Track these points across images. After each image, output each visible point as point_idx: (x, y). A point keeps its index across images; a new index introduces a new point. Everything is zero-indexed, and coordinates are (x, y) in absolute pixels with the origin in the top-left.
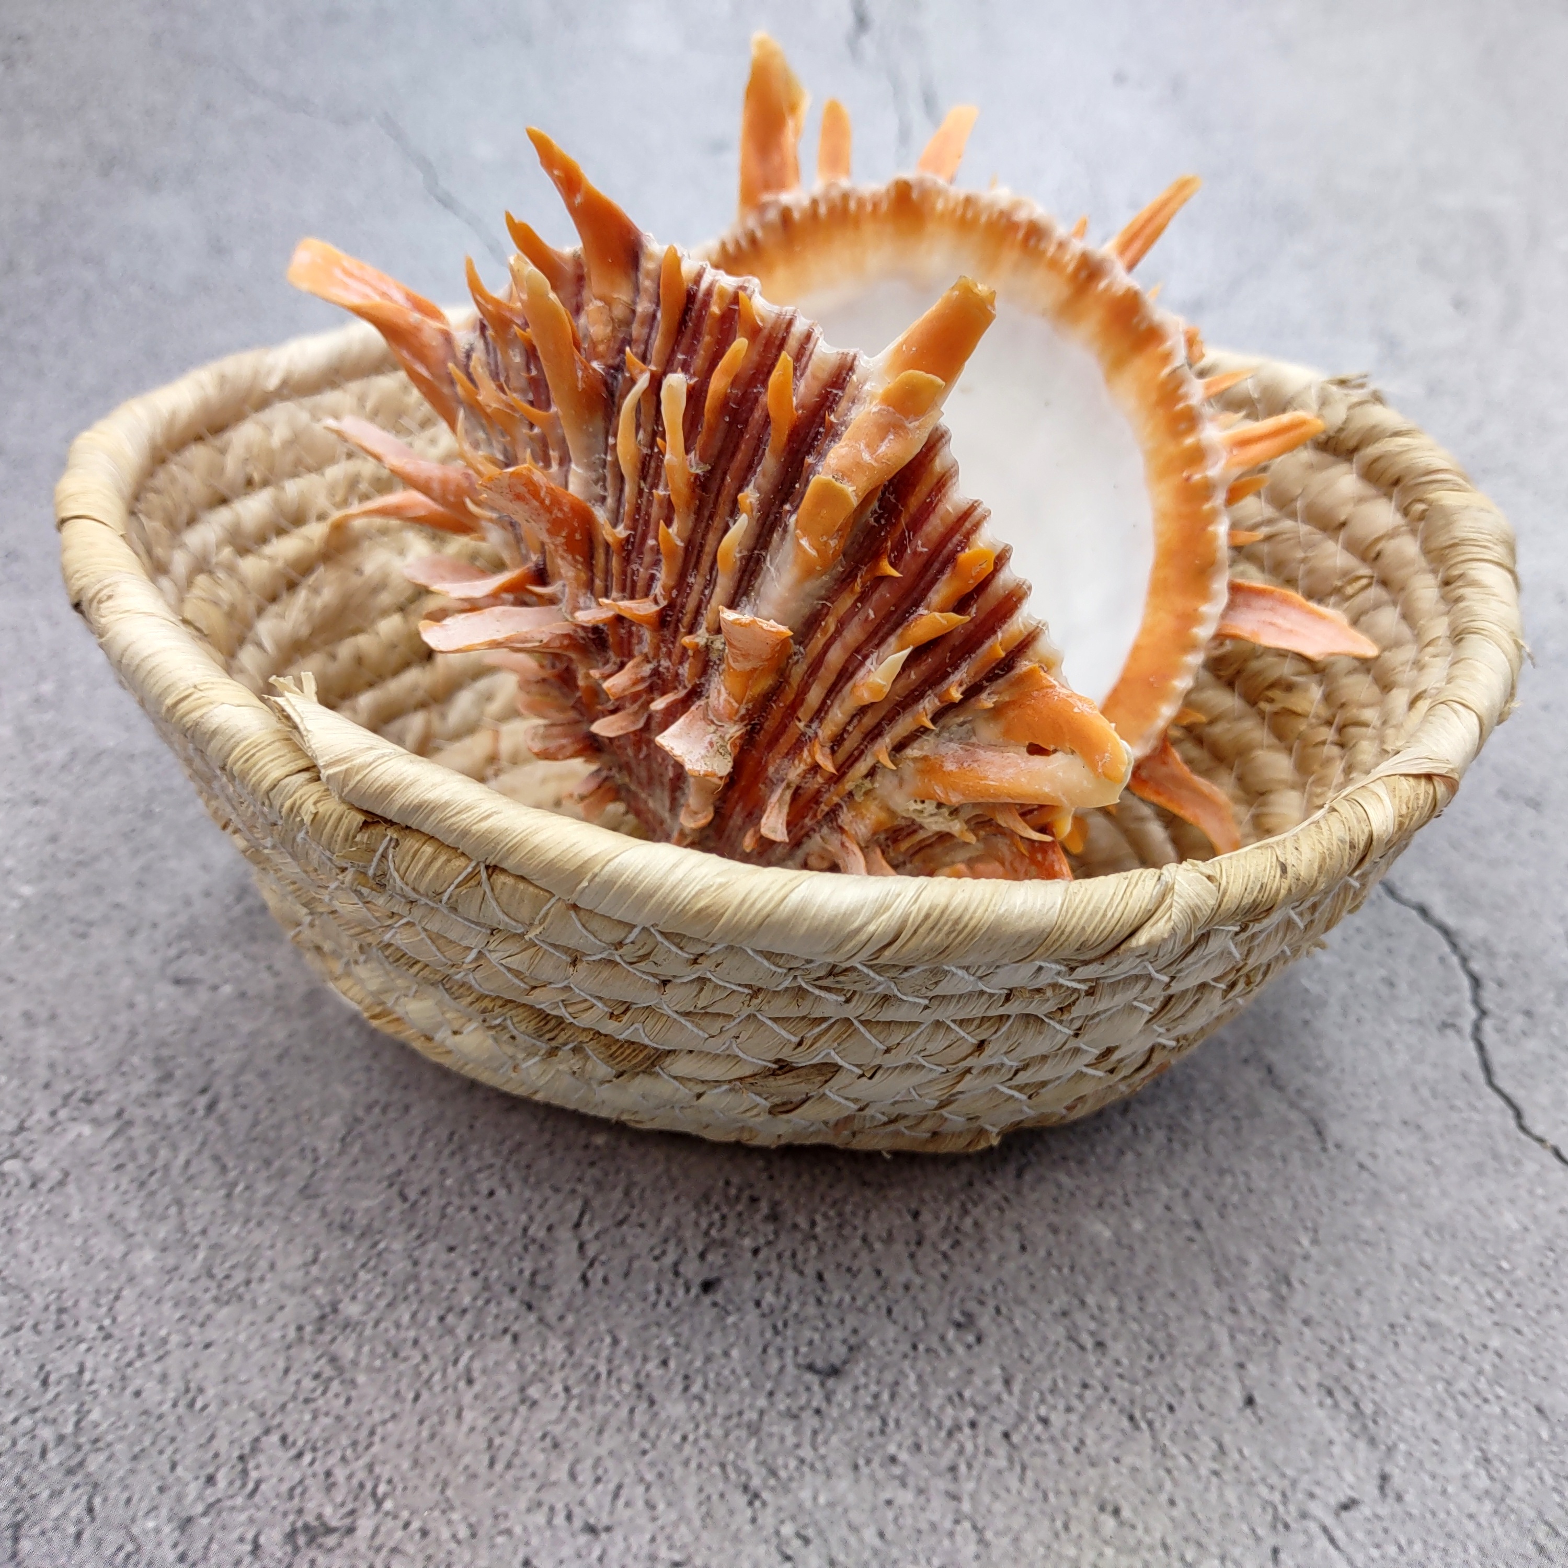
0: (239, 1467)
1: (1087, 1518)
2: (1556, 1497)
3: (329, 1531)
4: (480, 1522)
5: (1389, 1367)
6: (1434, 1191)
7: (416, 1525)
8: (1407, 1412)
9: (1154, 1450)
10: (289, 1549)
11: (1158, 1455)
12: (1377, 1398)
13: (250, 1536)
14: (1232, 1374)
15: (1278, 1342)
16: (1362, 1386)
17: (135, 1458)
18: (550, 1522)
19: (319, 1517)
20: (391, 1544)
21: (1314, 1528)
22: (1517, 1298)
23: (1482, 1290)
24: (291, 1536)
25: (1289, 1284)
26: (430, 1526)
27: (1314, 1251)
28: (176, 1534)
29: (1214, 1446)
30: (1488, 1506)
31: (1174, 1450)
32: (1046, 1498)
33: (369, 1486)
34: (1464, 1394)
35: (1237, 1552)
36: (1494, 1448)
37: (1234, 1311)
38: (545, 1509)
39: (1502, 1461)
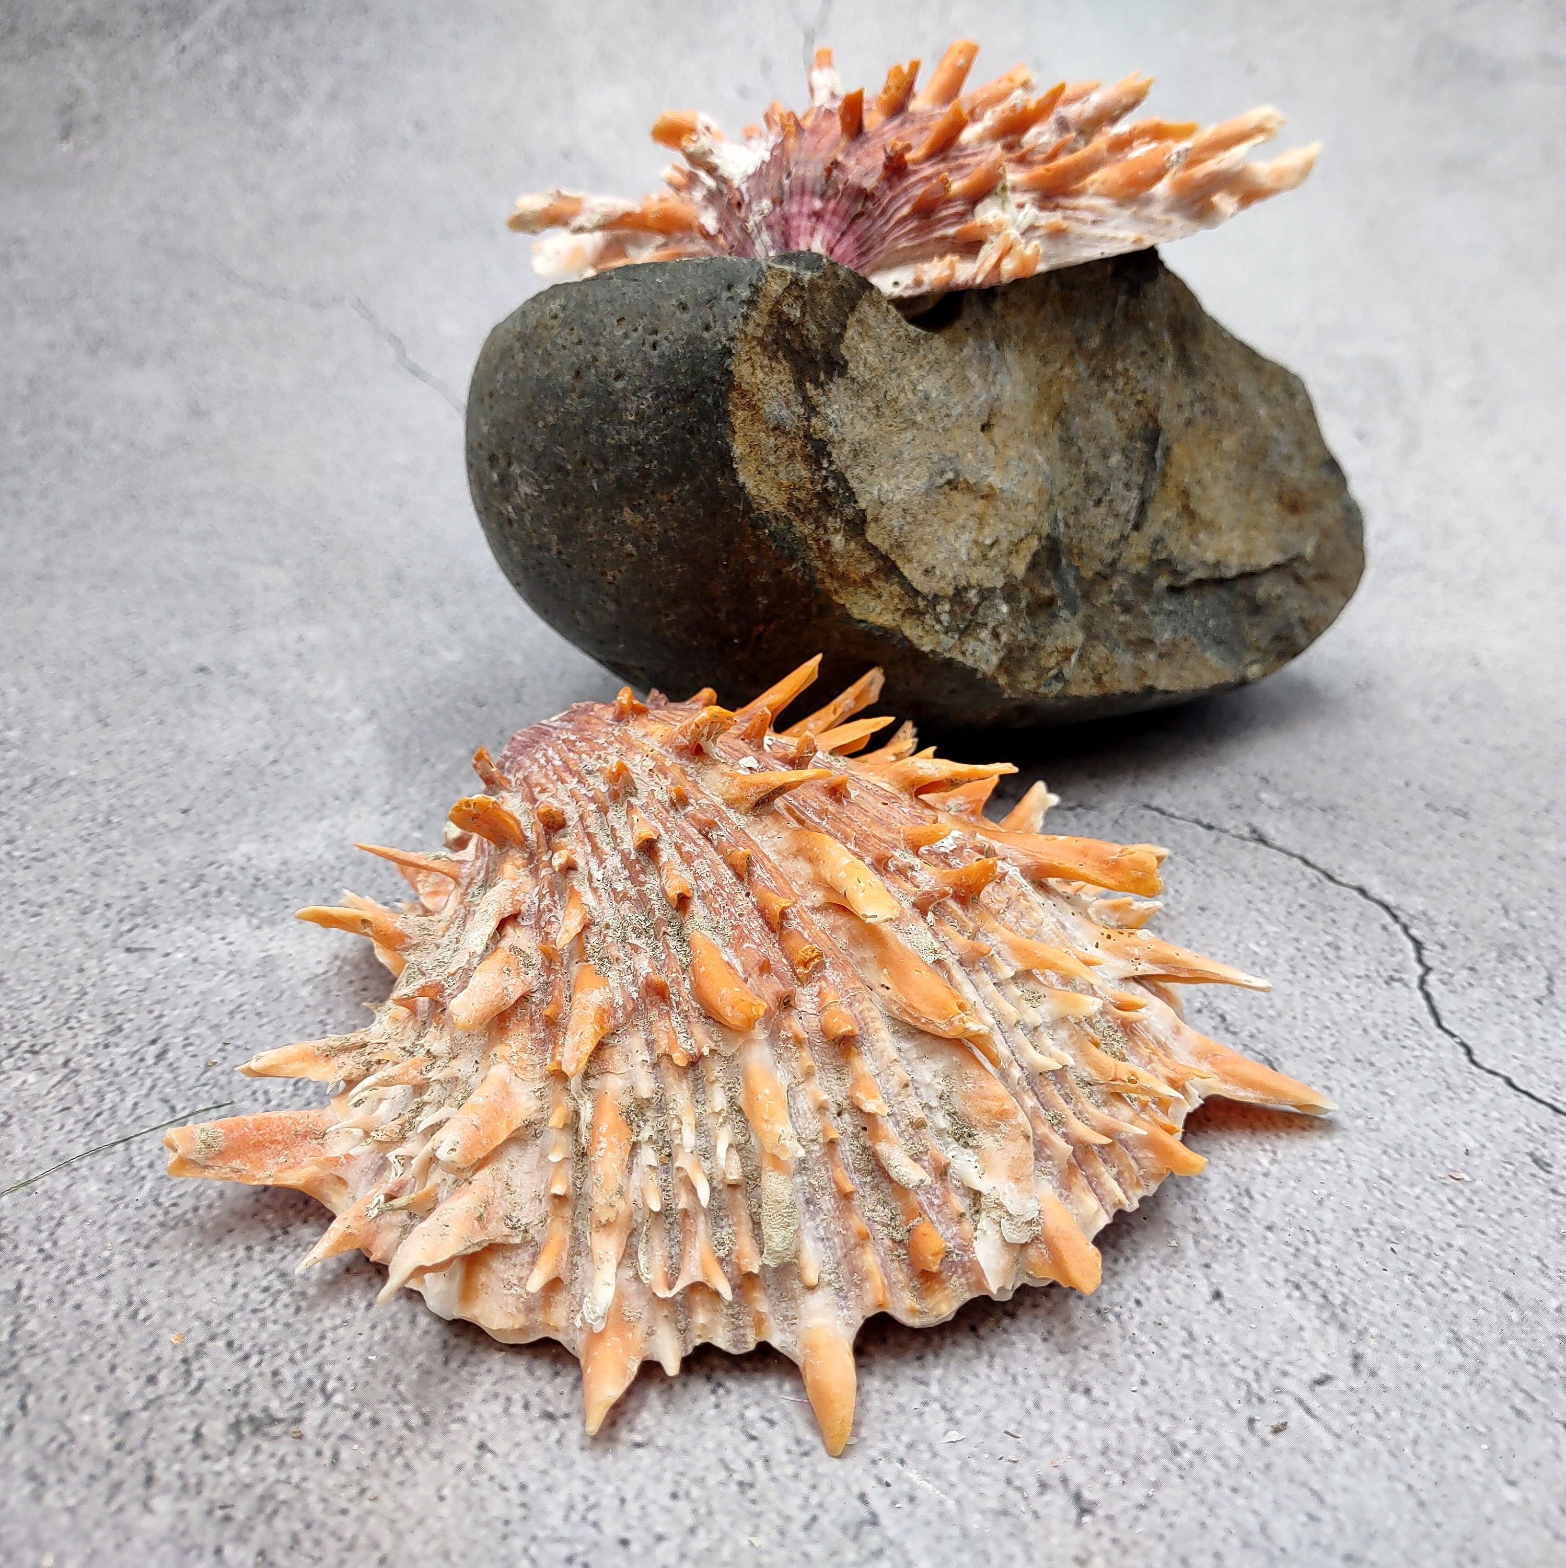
0: (183, 1368)
1: (1059, 1398)
2: (1530, 1369)
3: (274, 1421)
4: (433, 1412)
5: (1356, 1264)
6: (1390, 1117)
7: (367, 1415)
8: (1376, 1302)
9: (1123, 1337)
10: (232, 1437)
11: (1128, 1343)
12: (1346, 1291)
13: (192, 1426)
14: (1198, 1273)
15: (1243, 1246)
16: (1330, 1281)
17: (73, 1361)
18: (506, 1411)
19: (265, 1410)
20: (341, 1431)
21: (1288, 1400)
22: (1478, 1205)
23: (1444, 1199)
24: (235, 1427)
25: (1251, 1198)
26: (382, 1415)
27: (1274, 1169)
28: (114, 1426)
29: (1184, 1334)
30: (1463, 1378)
31: (1144, 1338)
32: (1015, 1380)
33: (318, 1383)
34: (1432, 1286)
35: (1212, 1423)
36: (1465, 1330)
37: (1197, 1220)
38: (502, 1400)
39: (1474, 1340)
